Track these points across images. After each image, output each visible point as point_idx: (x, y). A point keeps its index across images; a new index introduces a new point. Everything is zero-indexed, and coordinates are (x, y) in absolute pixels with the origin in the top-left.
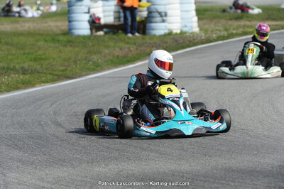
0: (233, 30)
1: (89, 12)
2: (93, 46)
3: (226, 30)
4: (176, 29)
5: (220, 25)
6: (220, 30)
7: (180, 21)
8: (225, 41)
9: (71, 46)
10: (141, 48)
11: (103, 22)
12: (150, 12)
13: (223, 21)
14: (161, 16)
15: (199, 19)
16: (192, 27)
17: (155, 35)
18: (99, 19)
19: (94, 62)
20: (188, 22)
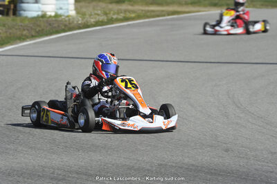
0: (114, 14)
3: (106, 14)
4: (50, 10)
5: (99, 8)
6: (98, 15)
7: (54, 2)
8: (104, 27)
10: (11, 31)
13: (102, 5)
15: (76, 1)
16: (67, 9)
17: (26, 17)
20: (64, 4)
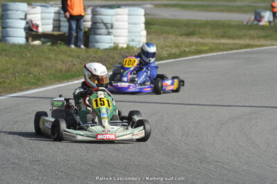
0: (187, 47)
1: (25, 19)
2: (32, 57)
3: (177, 46)
4: (123, 42)
6: (170, 47)
7: (127, 34)
9: (6, 55)
11: (40, 30)
12: (94, 23)
14: (107, 28)
15: (148, 34)
16: (139, 41)
17: (99, 49)
18: (37, 27)
19: (35, 75)
20: (136, 36)
